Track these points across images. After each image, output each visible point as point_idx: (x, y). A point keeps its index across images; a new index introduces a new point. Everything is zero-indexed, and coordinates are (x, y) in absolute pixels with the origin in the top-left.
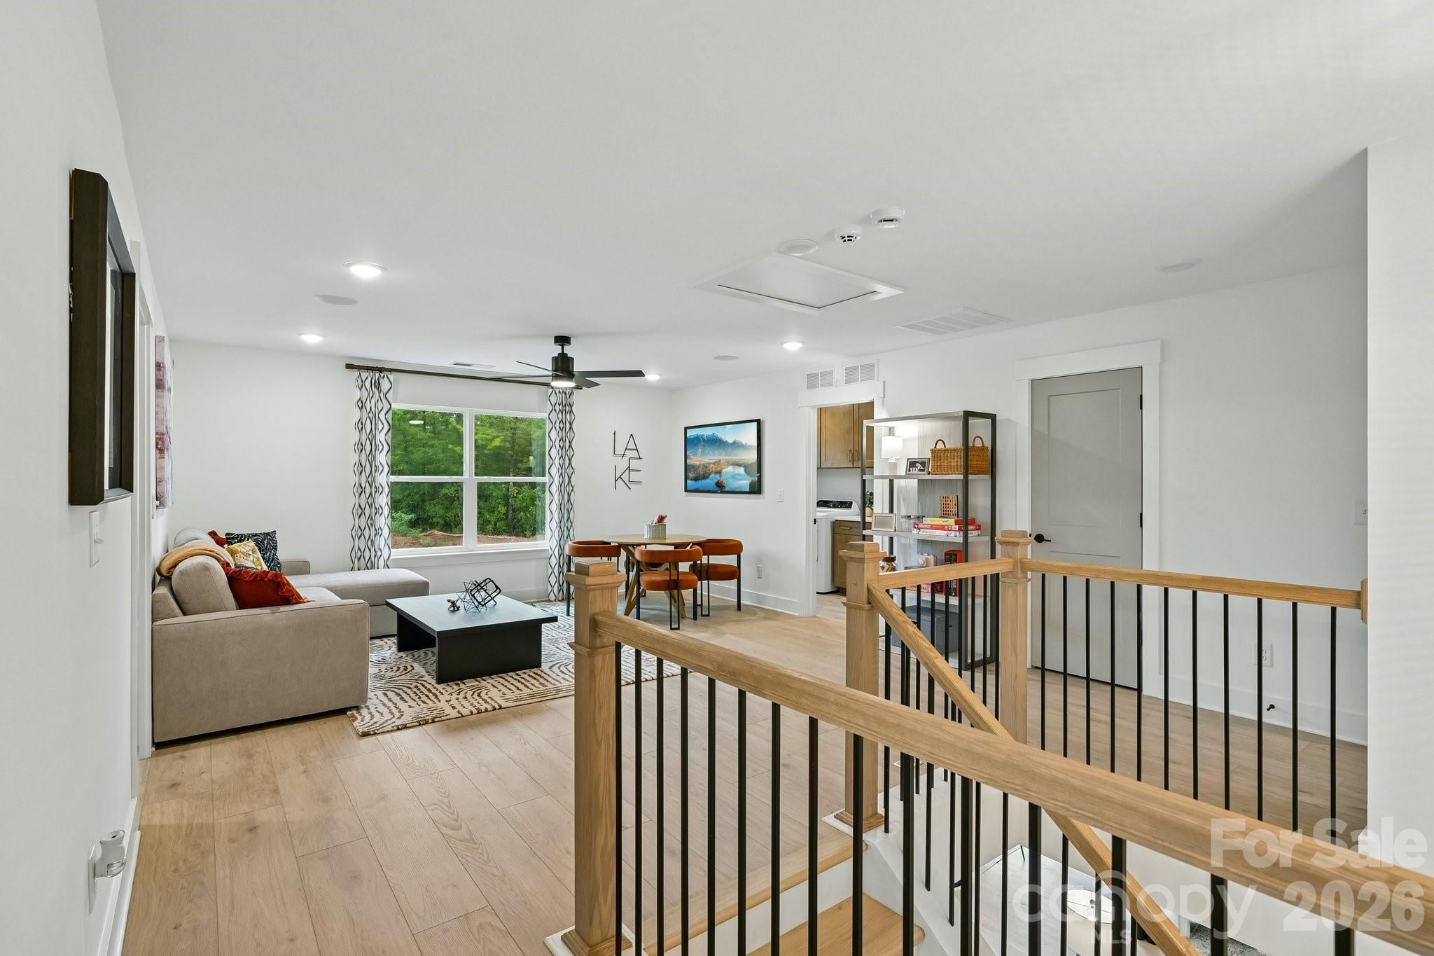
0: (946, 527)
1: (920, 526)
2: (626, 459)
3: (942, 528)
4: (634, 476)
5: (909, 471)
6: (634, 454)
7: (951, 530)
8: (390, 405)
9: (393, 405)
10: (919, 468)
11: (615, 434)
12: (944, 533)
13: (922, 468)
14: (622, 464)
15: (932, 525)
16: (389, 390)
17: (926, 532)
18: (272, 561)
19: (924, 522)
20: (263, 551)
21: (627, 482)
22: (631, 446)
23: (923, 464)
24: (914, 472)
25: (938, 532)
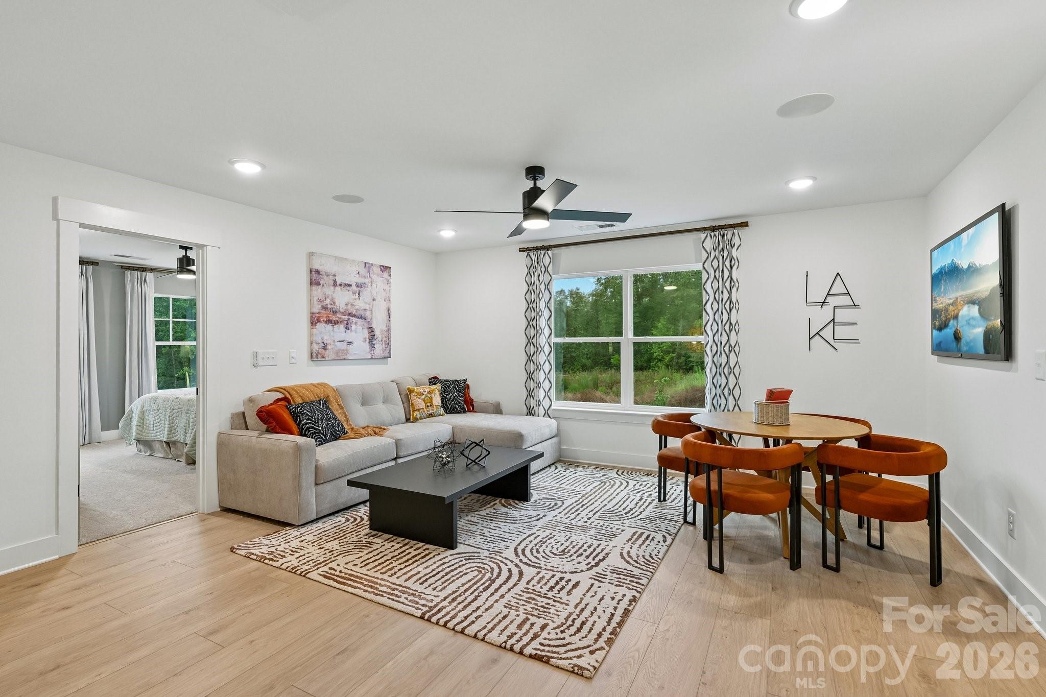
2: (828, 309)
4: (841, 332)
6: (846, 300)
8: (551, 276)
9: (553, 276)
11: (807, 276)
14: (822, 316)
16: (549, 264)
18: (452, 401)
20: (447, 392)
21: (832, 341)
22: (838, 288)
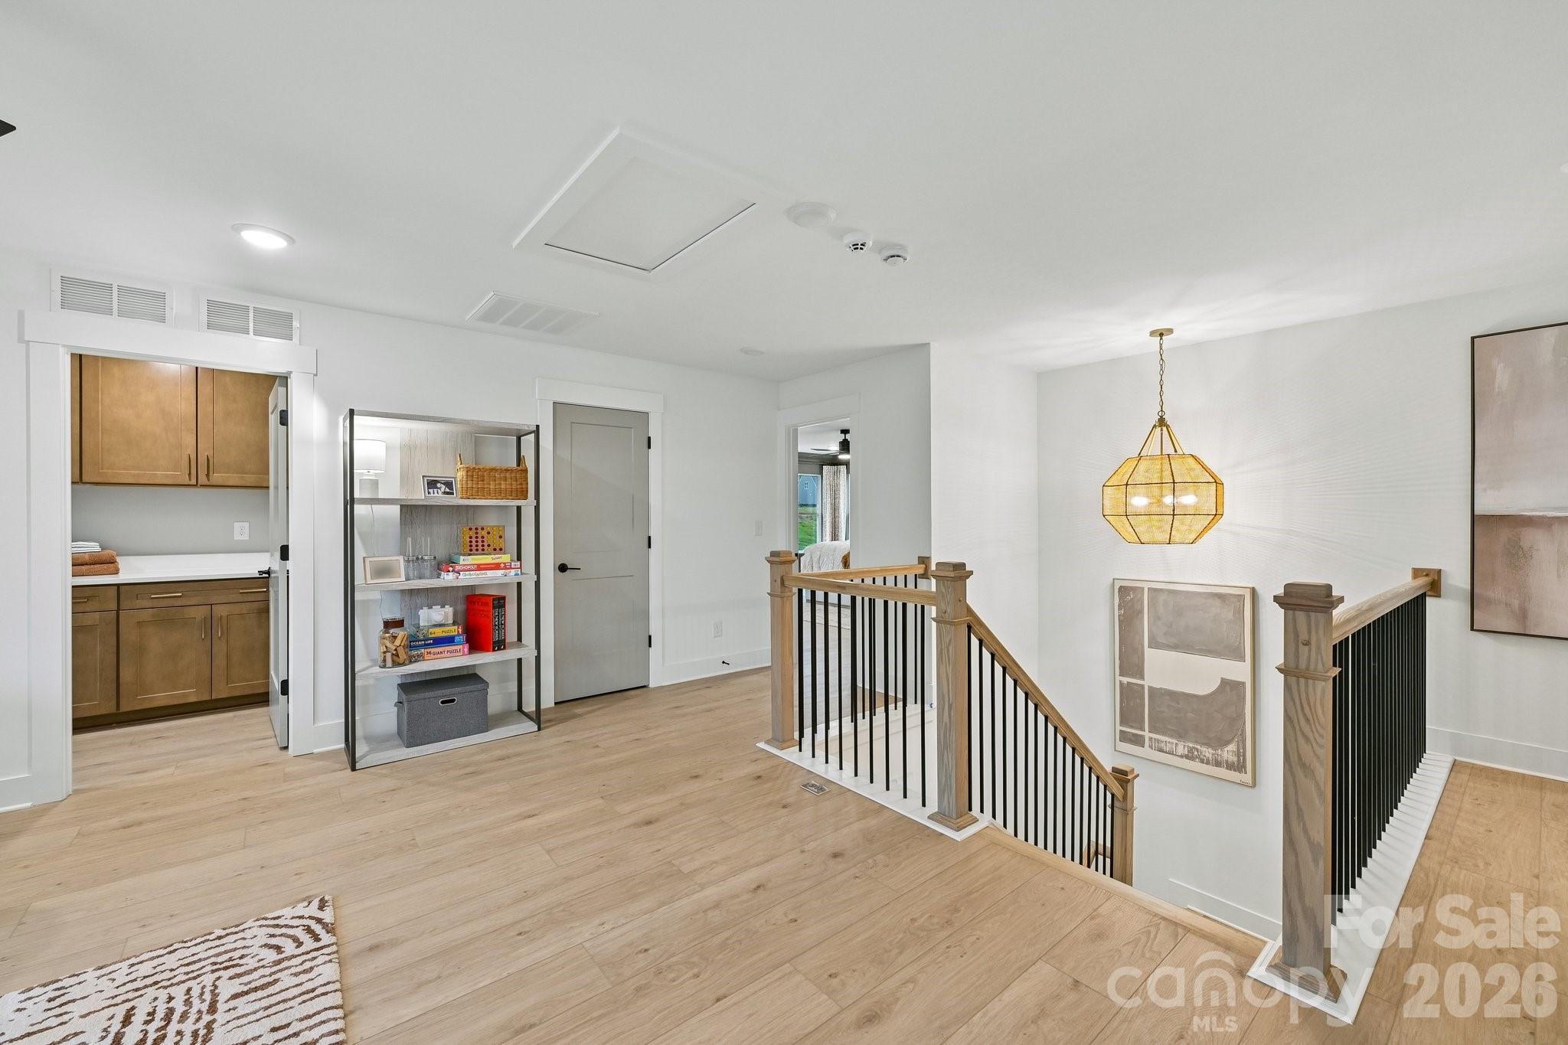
0: (502, 565)
1: (458, 568)
3: (497, 567)
5: (429, 493)
7: (511, 568)
10: (443, 490)
12: (500, 573)
13: (447, 490)
15: (479, 565)
17: (470, 575)
19: (461, 562)
23: (449, 485)
24: (436, 494)
25: (490, 573)
